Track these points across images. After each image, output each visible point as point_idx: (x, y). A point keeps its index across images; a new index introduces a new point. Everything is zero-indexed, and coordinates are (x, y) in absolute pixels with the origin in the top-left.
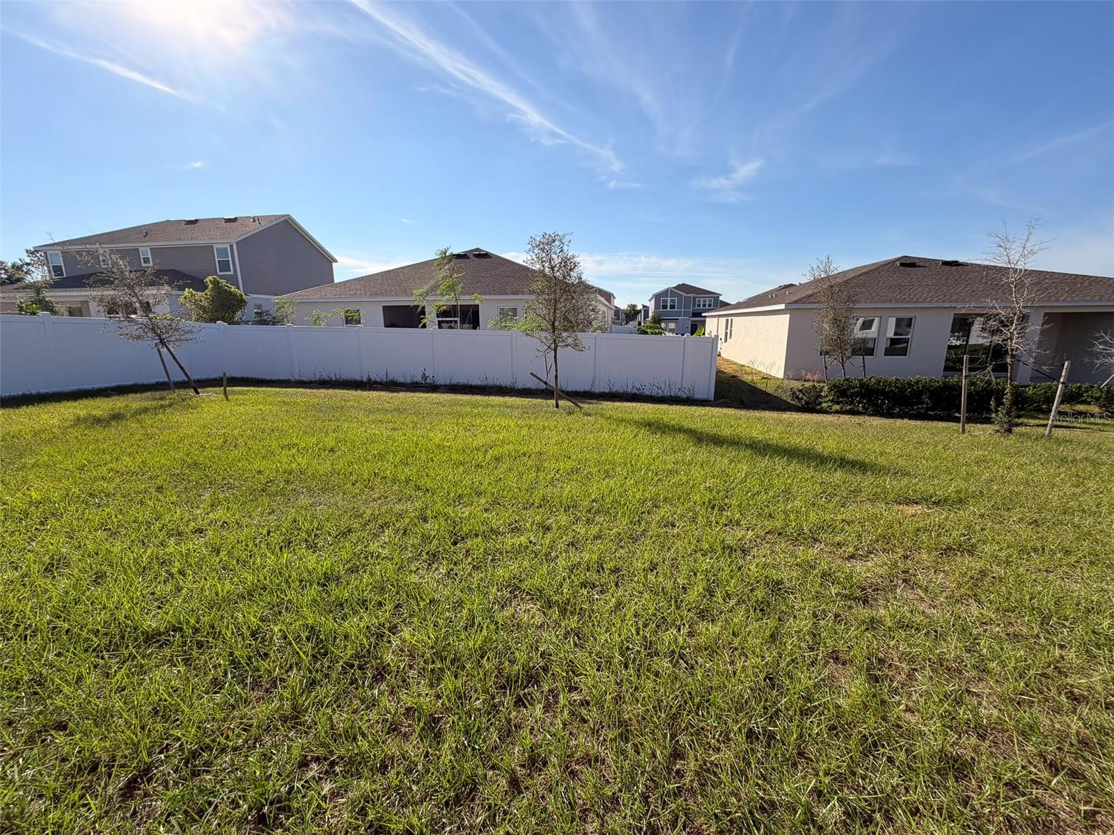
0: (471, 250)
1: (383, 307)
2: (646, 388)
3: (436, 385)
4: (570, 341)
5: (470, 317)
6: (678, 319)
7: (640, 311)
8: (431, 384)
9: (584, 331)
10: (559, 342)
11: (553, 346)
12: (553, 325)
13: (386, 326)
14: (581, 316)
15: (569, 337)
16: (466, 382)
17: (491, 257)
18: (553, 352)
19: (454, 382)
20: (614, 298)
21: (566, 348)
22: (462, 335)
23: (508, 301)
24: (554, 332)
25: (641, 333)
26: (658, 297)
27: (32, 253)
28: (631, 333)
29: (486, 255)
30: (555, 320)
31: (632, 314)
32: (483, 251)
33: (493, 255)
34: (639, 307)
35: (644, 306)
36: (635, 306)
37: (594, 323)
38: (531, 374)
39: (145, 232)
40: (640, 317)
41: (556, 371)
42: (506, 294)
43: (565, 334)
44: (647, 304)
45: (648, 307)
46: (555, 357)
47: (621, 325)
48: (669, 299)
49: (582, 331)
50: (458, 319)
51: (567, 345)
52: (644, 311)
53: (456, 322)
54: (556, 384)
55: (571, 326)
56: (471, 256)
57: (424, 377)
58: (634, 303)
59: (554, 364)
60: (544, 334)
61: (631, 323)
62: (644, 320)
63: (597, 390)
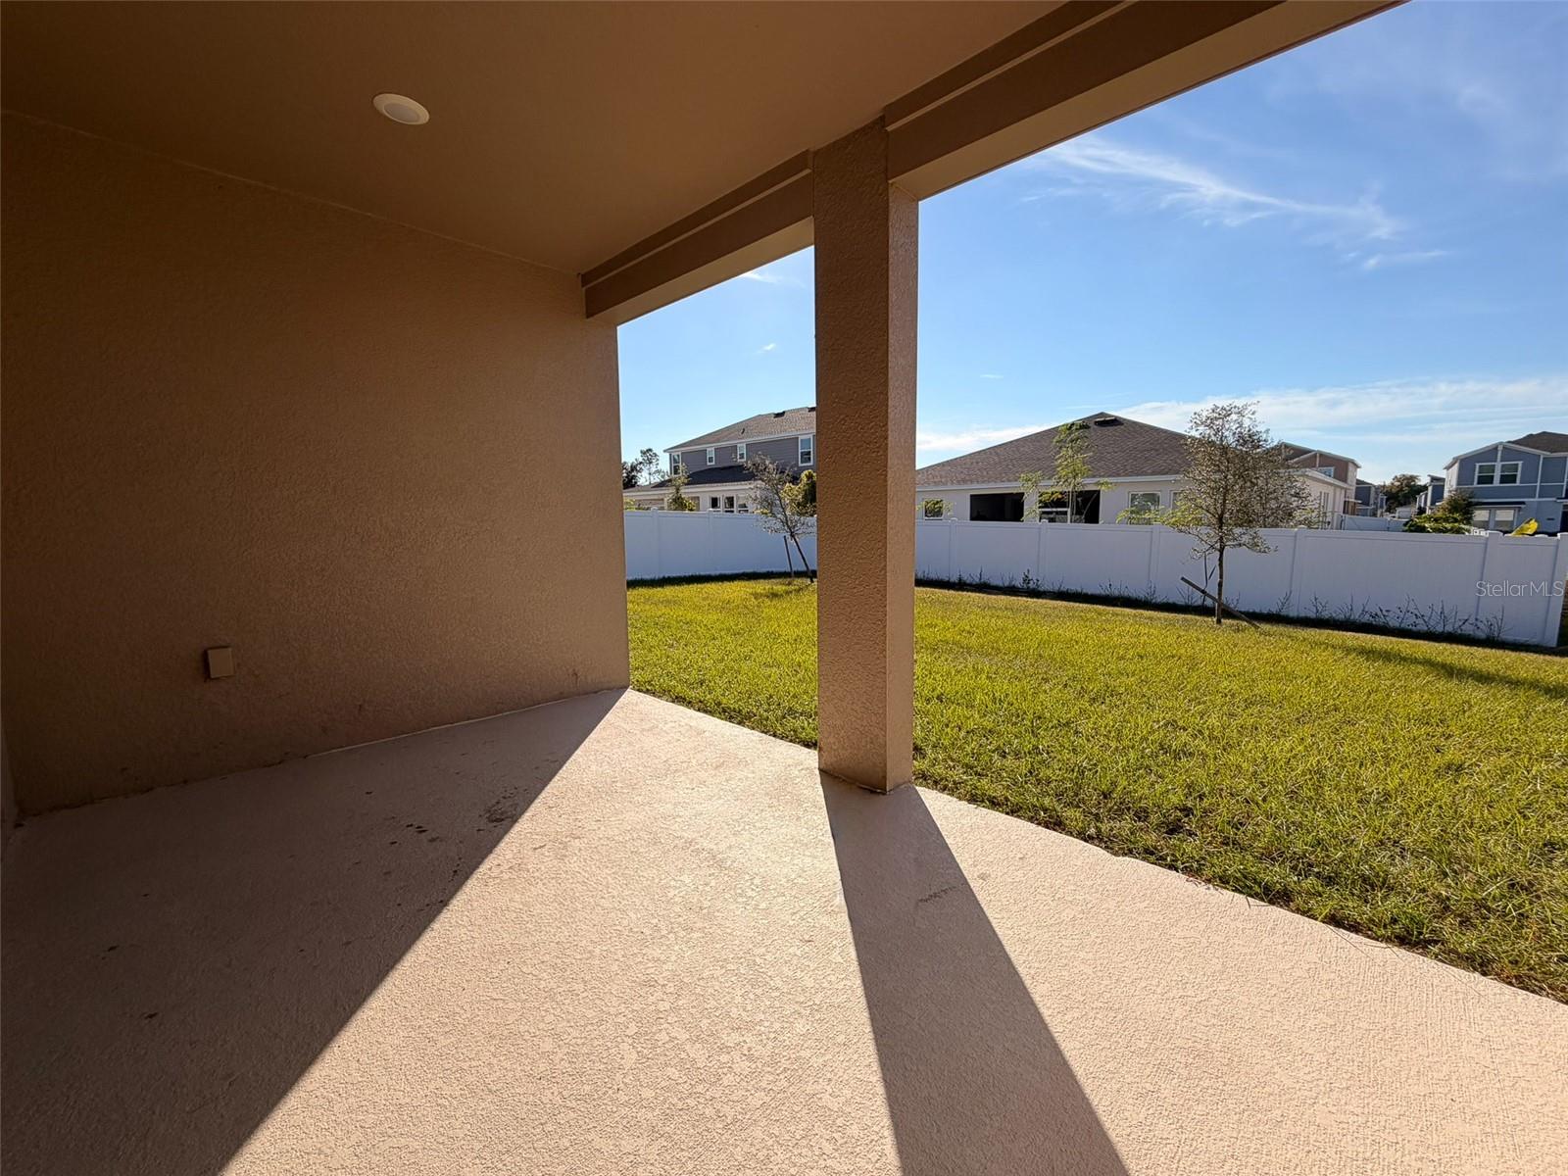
0: (1091, 417)
1: (972, 496)
2: (1391, 614)
3: (1039, 591)
4: (1245, 539)
5: (1088, 507)
6: (1523, 503)
7: (1425, 488)
8: (1034, 589)
9: (1277, 526)
10: (1228, 540)
11: (1218, 546)
12: (1220, 519)
13: (972, 519)
14: (1273, 504)
15: (1244, 534)
16: (1079, 590)
17: (1122, 424)
18: (1218, 553)
19: (1064, 588)
20: (1357, 466)
21: (1238, 549)
22: (1072, 530)
23: (1144, 484)
24: (1220, 527)
25: (1411, 531)
26: (1465, 463)
27: (644, 453)
28: (1388, 529)
29: (1115, 422)
30: (1223, 513)
31: (1404, 493)
32: (1110, 416)
33: (1125, 420)
34: (1424, 480)
35: (1434, 479)
36: (1413, 478)
37: (1297, 513)
38: (1183, 579)
39: (742, 428)
40: (1421, 500)
41: (1221, 577)
42: (1145, 474)
43: (1237, 531)
44: (1442, 474)
45: (1443, 480)
46: (1221, 560)
47: (1375, 515)
48: (1498, 465)
49: (1272, 526)
50: (1069, 510)
51: (1240, 545)
52: (1434, 487)
53: (1065, 513)
54: (1220, 594)
55: (1247, 520)
56: (1092, 425)
57: (1026, 580)
58: (1409, 473)
59: (1218, 568)
60: (1204, 530)
61: (1399, 510)
62: (1433, 503)
63: (1293, 613)
